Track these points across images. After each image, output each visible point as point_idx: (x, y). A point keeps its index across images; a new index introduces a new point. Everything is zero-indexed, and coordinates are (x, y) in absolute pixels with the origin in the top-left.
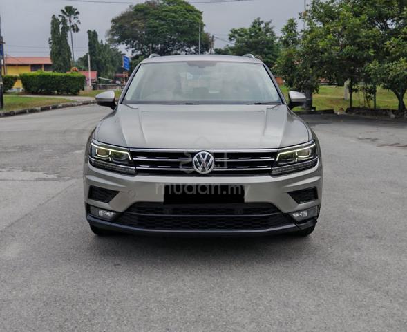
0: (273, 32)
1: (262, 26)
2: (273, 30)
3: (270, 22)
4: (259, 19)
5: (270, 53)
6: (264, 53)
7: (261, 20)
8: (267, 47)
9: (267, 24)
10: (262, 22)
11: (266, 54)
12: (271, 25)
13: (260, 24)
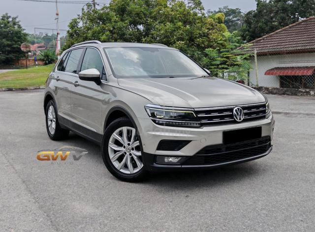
0: (19, 25)
1: (10, 19)
2: (20, 23)
3: (17, 17)
4: (7, 14)
5: (18, 41)
6: (14, 41)
7: (8, 15)
8: (16, 36)
9: (15, 18)
10: (10, 17)
11: (16, 42)
12: (17, 20)
13: (8, 18)
